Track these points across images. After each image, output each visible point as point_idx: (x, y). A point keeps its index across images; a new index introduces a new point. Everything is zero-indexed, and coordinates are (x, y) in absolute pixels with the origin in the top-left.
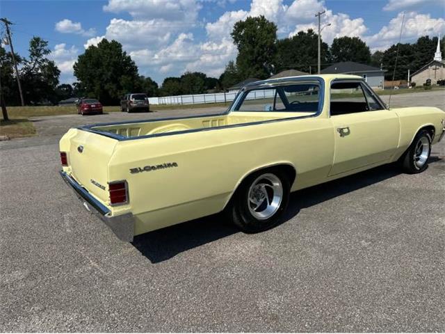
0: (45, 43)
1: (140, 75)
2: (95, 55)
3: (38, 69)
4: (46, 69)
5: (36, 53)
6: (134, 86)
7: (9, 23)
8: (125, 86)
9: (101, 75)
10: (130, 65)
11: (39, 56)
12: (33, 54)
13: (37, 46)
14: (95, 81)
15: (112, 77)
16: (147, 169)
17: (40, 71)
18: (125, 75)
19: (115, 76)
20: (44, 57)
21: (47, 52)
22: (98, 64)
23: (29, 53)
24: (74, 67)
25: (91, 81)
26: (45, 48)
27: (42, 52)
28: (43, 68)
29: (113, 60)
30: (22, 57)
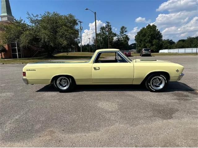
0: (126, 28)
1: (163, 39)
2: (144, 32)
3: (122, 38)
4: (124, 38)
5: (122, 32)
6: (159, 44)
7: (109, 23)
8: (155, 44)
9: (145, 40)
10: (159, 35)
11: (123, 33)
12: (121, 33)
13: (123, 29)
14: (142, 42)
15: (149, 40)
16: (30, 70)
17: (122, 39)
18: (156, 39)
19: (151, 40)
20: (125, 33)
21: (126, 32)
22: (144, 35)
23: (120, 33)
24: (135, 37)
25: (141, 43)
26: (125, 30)
27: (124, 31)
28: (123, 38)
29: (151, 33)
30: (117, 34)
